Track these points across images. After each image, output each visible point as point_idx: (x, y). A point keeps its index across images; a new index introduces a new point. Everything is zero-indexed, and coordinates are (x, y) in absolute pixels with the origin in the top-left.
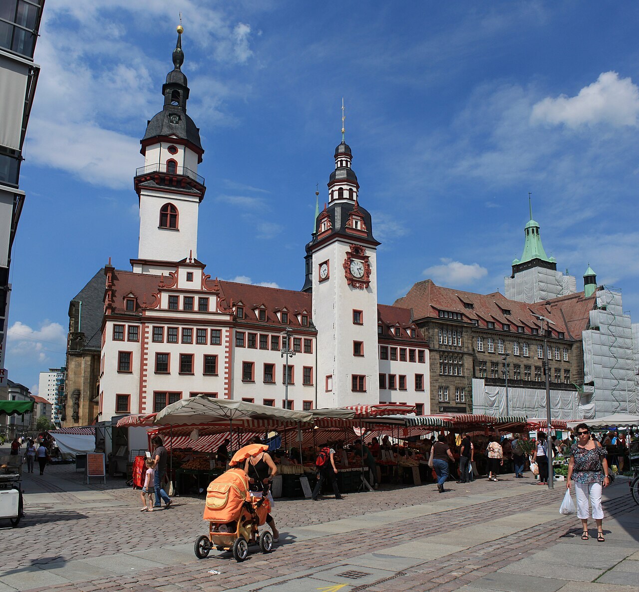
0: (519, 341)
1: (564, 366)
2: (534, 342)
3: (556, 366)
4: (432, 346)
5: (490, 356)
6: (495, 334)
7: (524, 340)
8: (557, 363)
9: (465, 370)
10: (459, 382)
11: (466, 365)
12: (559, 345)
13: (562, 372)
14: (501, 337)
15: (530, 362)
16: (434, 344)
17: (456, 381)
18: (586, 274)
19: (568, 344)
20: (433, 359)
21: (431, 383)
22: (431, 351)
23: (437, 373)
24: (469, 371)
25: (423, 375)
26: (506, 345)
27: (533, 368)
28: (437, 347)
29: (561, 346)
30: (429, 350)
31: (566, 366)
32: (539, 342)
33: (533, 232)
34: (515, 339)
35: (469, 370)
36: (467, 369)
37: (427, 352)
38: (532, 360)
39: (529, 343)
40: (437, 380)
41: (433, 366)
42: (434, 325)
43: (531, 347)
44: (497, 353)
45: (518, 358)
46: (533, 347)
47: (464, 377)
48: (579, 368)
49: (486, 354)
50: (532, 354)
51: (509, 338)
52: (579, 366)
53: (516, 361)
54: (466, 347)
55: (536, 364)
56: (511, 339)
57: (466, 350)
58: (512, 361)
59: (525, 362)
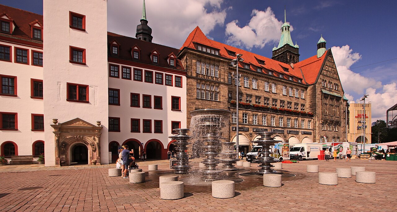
0: (269, 81)
1: (301, 102)
2: (280, 83)
3: (296, 101)
4: (189, 74)
5: (246, 90)
6: (250, 74)
7: (273, 81)
8: (296, 99)
9: (221, 97)
10: (216, 106)
11: (222, 93)
12: (298, 87)
13: (300, 105)
14: (255, 77)
15: (277, 97)
16: (191, 72)
17: (212, 105)
18: (319, 42)
19: (305, 87)
20: (190, 85)
21: (187, 105)
22: (188, 77)
23: (194, 97)
24: (224, 98)
25: (180, 98)
26: (258, 83)
27: (279, 101)
28: (194, 75)
29: (300, 89)
30: (186, 76)
31: (302, 102)
32: (284, 84)
33: (286, 29)
34: (266, 79)
35: (225, 96)
36: (223, 96)
37: (184, 78)
38: (279, 96)
39: (276, 83)
40: (193, 103)
41: (190, 91)
42: (192, 56)
43: (278, 87)
44: (251, 88)
45: (268, 93)
46: (280, 87)
47: (220, 102)
48: (311, 103)
49: (242, 88)
50: (278, 91)
51: (261, 78)
52: (311, 102)
53: (266, 95)
54: (222, 79)
55: (281, 99)
56: (263, 79)
57: (222, 81)
58: (263, 95)
59: (273, 96)
